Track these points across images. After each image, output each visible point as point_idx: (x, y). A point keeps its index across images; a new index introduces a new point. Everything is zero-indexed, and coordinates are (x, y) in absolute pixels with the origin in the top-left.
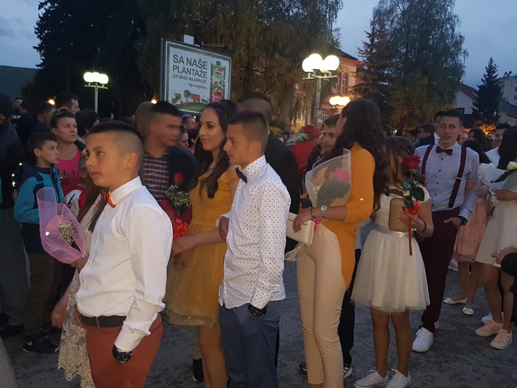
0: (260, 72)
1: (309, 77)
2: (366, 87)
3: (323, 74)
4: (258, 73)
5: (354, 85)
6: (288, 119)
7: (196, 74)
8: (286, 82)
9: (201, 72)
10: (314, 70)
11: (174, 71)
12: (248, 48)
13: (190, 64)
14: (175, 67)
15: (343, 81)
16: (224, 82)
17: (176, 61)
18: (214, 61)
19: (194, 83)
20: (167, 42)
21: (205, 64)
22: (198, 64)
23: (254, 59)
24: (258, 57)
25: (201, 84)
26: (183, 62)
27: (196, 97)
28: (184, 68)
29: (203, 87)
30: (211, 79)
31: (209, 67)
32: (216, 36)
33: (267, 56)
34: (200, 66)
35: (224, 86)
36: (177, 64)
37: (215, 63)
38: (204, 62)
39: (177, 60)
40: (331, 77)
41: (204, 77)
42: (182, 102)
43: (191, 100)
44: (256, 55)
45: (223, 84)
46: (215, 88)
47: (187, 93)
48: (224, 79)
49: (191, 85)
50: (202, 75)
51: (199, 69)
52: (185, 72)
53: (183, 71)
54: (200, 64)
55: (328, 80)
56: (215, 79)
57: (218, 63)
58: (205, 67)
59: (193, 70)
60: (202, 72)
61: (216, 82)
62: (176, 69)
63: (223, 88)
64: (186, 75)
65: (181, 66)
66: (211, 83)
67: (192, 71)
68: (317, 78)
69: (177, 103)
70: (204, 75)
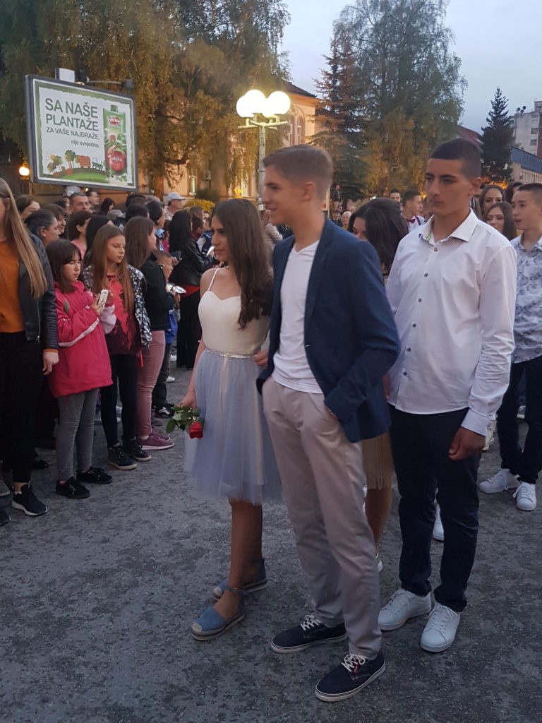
0: (178, 119)
1: (248, 125)
2: (330, 136)
3: (267, 120)
4: (174, 121)
5: (314, 134)
6: (223, 187)
7: (81, 126)
8: (216, 132)
9: (88, 123)
10: (254, 114)
11: (47, 122)
12: (157, 84)
13: (72, 111)
14: (49, 117)
15: (298, 129)
16: (124, 136)
17: (50, 107)
18: (107, 104)
19: (79, 139)
20: (34, 80)
21: (94, 110)
22: (83, 111)
23: (167, 100)
24: (172, 96)
25: (90, 140)
26: (60, 108)
27: (83, 160)
28: (63, 118)
29: (93, 145)
30: (105, 132)
31: (100, 114)
32: (109, 69)
33: (186, 95)
34: (87, 113)
35: (125, 142)
36: (52, 113)
37: (109, 109)
38: (92, 107)
39: (52, 106)
40: (279, 123)
41: (94, 130)
42: (63, 168)
43: (77, 165)
44: (169, 94)
45: (123, 138)
46: (112, 145)
47: (71, 155)
48: (125, 131)
49: (76, 143)
50: (91, 127)
51: (85, 118)
52: (65, 123)
53: (61, 122)
54: (86, 110)
55: (276, 128)
56: (111, 132)
57: (114, 108)
58: (94, 114)
59: (77, 120)
60: (91, 122)
61: (113, 137)
62: (51, 119)
63: (123, 145)
64: (66, 128)
65: (58, 114)
66: (105, 138)
67: (75, 121)
68: (259, 126)
69: (55, 170)
70: (94, 126)
